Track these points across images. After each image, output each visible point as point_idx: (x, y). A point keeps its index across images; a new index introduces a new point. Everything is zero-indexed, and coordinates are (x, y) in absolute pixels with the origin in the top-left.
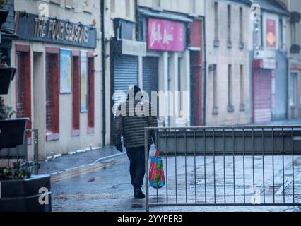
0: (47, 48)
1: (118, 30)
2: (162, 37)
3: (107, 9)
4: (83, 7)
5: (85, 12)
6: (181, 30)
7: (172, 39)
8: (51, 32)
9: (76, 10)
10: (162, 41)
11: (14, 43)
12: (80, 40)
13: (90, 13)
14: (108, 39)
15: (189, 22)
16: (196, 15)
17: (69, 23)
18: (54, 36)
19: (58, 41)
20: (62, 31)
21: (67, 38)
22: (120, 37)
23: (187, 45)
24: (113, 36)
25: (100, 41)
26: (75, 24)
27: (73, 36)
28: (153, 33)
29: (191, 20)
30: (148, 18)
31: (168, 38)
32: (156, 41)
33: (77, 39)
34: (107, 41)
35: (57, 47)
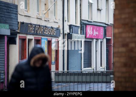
0: (35, 37)
1: (71, 30)
2: (93, 33)
3: (66, 21)
4: (54, 20)
5: (54, 22)
6: (102, 30)
7: (98, 34)
8: (37, 30)
9: (50, 21)
10: (93, 34)
11: (18, 35)
12: (52, 34)
13: (57, 23)
14: (66, 33)
15: (106, 26)
16: (109, 24)
17: (46, 27)
18: (38, 32)
19: (40, 34)
20: (42, 30)
21: (45, 33)
22: (72, 33)
23: (105, 36)
24: (69, 32)
25: (62, 34)
26: (49, 27)
27: (48, 32)
28: (88, 31)
29: (107, 26)
30: (86, 25)
31: (95, 33)
32: (90, 34)
33: (50, 33)
34: (65, 34)
35: (40, 37)
